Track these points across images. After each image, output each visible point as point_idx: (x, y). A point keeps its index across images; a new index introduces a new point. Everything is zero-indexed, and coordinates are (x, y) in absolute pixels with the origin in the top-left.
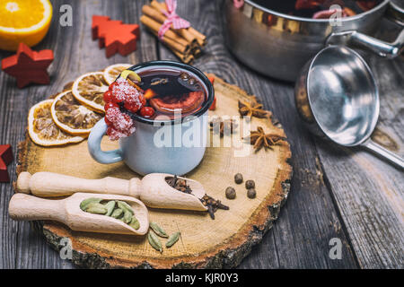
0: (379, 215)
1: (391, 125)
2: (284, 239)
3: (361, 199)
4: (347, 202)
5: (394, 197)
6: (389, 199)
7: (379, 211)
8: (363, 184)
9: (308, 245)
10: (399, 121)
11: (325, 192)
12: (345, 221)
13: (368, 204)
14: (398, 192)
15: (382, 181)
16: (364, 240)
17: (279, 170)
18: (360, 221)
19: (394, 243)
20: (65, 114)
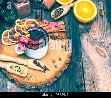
0: (95, 79)
1: (106, 49)
2: (67, 84)
3: (91, 73)
4: (87, 74)
5: (101, 74)
6: (99, 74)
7: (95, 77)
8: (93, 68)
9: (73, 87)
10: (109, 47)
11: (81, 70)
12: (85, 80)
13: (93, 75)
14: (102, 72)
15: (99, 68)
16: (89, 86)
17: (66, 60)
18: (89, 81)
19: (97, 88)
20: (12, 36)
